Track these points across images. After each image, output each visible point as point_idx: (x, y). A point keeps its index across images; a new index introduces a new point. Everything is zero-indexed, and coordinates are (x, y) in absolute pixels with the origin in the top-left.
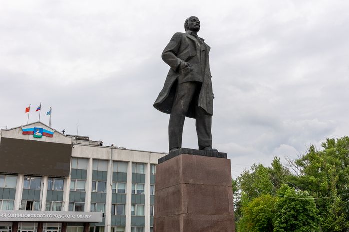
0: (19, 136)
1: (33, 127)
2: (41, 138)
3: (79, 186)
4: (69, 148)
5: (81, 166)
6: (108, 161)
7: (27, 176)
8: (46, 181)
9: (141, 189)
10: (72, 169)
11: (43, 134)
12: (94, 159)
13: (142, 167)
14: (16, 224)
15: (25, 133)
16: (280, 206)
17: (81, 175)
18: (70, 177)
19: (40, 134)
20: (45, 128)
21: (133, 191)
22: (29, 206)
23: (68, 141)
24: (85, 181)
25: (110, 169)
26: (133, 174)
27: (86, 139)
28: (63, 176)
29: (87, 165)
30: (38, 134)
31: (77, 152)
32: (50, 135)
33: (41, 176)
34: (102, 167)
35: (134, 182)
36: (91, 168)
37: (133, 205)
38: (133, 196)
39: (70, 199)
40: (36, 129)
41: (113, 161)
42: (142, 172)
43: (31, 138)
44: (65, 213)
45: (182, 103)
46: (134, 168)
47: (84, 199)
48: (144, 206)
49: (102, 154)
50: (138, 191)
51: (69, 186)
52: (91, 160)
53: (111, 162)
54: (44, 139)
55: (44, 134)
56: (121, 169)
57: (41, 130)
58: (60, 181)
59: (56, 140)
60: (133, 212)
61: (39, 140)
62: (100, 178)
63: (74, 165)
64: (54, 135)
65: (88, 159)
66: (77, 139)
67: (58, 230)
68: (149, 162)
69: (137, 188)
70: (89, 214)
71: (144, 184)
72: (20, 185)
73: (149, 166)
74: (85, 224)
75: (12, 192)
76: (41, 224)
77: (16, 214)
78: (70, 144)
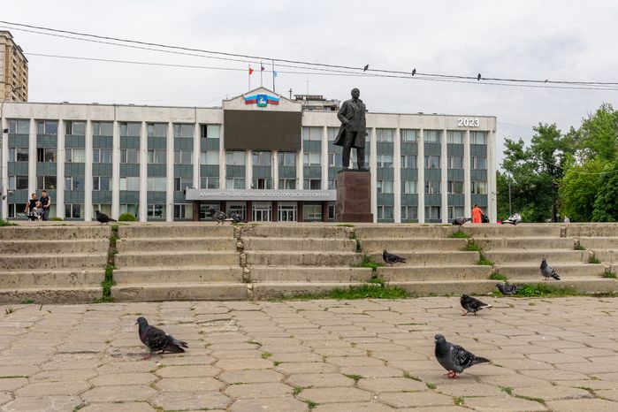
0: (242, 106)
1: (255, 94)
2: (265, 106)
3: (313, 160)
4: (298, 116)
5: (314, 136)
7: (255, 151)
8: (276, 156)
9: (388, 161)
10: (304, 140)
11: (268, 102)
12: (328, 127)
13: (389, 132)
14: (249, 203)
15: (248, 102)
17: (315, 147)
18: (302, 150)
19: (265, 102)
20: (268, 94)
21: (379, 164)
22: (260, 184)
23: (297, 108)
24: (321, 154)
26: (378, 143)
27: (319, 98)
28: (294, 149)
29: (321, 135)
30: (262, 102)
31: (309, 119)
32: (275, 102)
33: (270, 151)
35: (380, 152)
36: (325, 138)
37: (379, 181)
38: (379, 170)
39: (304, 177)
40: (259, 97)
42: (389, 140)
43: (254, 107)
44: (300, 191)
46: (378, 136)
47: (320, 174)
48: (393, 181)
50: (385, 163)
51: (302, 160)
52: (325, 129)
54: (270, 108)
57: (265, 97)
58: (291, 156)
59: (284, 107)
60: (379, 190)
61: (264, 109)
63: (305, 136)
64: (280, 102)
65: (322, 128)
66: (307, 99)
67: (294, 210)
68: (399, 126)
69: (384, 160)
70: (327, 192)
71: (392, 156)
72: (249, 161)
73: (398, 132)
74: (323, 204)
75: (242, 169)
76: (275, 203)
77: (249, 193)
78: (299, 110)
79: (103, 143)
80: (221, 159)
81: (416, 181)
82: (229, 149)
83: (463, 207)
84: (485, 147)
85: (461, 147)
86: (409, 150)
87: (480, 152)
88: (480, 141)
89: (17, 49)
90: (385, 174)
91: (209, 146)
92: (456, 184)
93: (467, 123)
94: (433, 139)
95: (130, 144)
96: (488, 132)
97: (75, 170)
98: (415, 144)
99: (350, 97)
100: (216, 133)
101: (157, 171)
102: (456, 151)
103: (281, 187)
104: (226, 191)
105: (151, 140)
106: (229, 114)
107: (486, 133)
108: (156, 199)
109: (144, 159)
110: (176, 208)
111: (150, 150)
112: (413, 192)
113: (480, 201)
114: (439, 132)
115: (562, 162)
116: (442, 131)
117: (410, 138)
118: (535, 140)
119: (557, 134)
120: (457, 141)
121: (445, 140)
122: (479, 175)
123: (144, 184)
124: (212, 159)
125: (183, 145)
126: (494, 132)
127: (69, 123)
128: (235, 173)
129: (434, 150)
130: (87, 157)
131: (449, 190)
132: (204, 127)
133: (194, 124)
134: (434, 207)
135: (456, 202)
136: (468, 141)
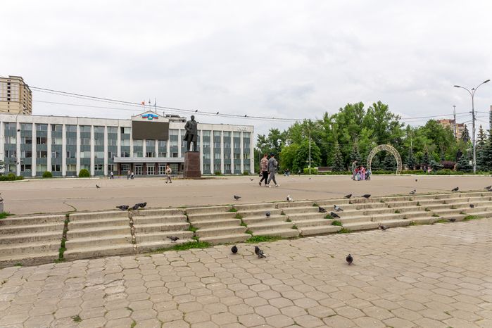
0: (140, 119)
3: (174, 144)
4: (168, 124)
5: (175, 133)
7: (147, 140)
8: (157, 142)
9: (208, 144)
10: (170, 135)
12: (181, 130)
13: (208, 132)
14: (144, 164)
15: (144, 117)
16: (298, 152)
17: (175, 138)
18: (169, 140)
19: (152, 118)
21: (204, 146)
22: (149, 154)
23: (166, 120)
24: (178, 141)
26: (203, 137)
28: (166, 139)
29: (178, 133)
30: (150, 117)
31: (172, 125)
32: (157, 118)
33: (154, 140)
35: (204, 141)
37: (204, 153)
38: (204, 149)
39: (170, 151)
40: (149, 115)
42: (208, 135)
43: (147, 120)
44: (168, 158)
45: (189, 139)
46: (203, 133)
47: (177, 151)
48: (210, 154)
51: (169, 144)
54: (154, 120)
55: (154, 117)
57: (152, 115)
58: (165, 142)
59: (160, 120)
60: (204, 157)
63: (170, 133)
65: (178, 130)
66: (171, 117)
68: (212, 129)
70: (181, 158)
71: (210, 142)
72: (144, 144)
73: (212, 132)
74: (179, 164)
75: (141, 148)
76: (157, 164)
77: (144, 159)
78: (168, 121)
79: (72, 135)
80: (131, 144)
81: (220, 153)
82: (135, 139)
83: (240, 165)
84: (249, 139)
85: (239, 139)
86: (217, 140)
87: (247, 141)
88: (247, 136)
89: (25, 86)
90: (207, 150)
91: (125, 137)
92: (237, 155)
93: (242, 129)
94: (227, 135)
95: (86, 136)
97: (57, 150)
98: (220, 137)
99: (190, 119)
100: (128, 132)
101: (99, 148)
102: (237, 140)
103: (159, 156)
104: (133, 158)
105: (96, 134)
106: (134, 123)
107: (249, 133)
108: (98, 162)
109: (93, 143)
110: (109, 166)
111: (96, 139)
112: (219, 158)
113: (247, 163)
114: (230, 132)
115: (281, 144)
117: (217, 134)
118: (270, 135)
119: (279, 133)
120: (237, 136)
121: (232, 136)
122: (247, 152)
123: (92, 154)
124: (126, 144)
125: (112, 137)
126: (253, 132)
127: (53, 126)
128: (138, 150)
129: (227, 140)
130: (63, 142)
131: (234, 157)
132: (122, 129)
133: (117, 127)
134: (228, 164)
135: (237, 163)
136: (242, 136)
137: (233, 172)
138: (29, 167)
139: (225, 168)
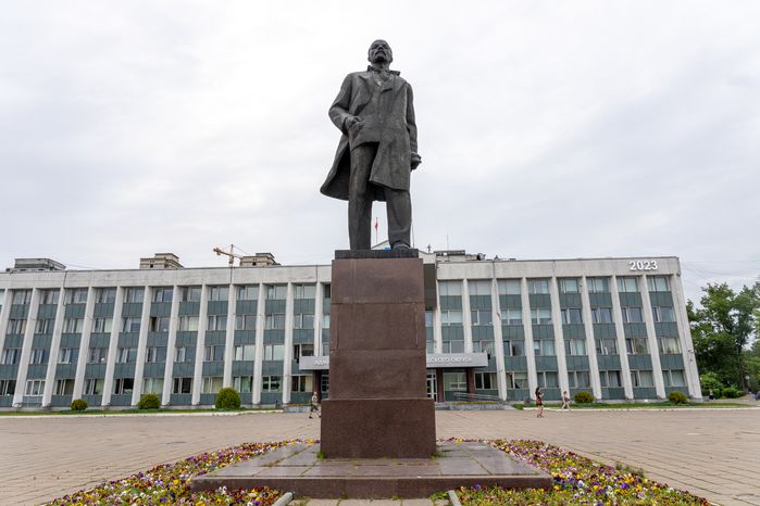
1: (383, 247)
3: (452, 318)
4: (431, 268)
5: (452, 291)
6: (490, 280)
9: (547, 317)
10: (441, 297)
12: (468, 280)
13: (544, 283)
17: (454, 304)
18: (439, 307)
21: (534, 321)
23: (431, 260)
24: (462, 311)
25: (495, 292)
26: (531, 296)
27: (461, 254)
28: (430, 307)
29: (461, 289)
31: (444, 272)
34: (482, 290)
35: (534, 307)
36: (466, 292)
37: (536, 340)
38: (535, 327)
39: (443, 338)
41: (498, 280)
42: (545, 292)
44: (439, 356)
46: (530, 287)
47: (462, 336)
48: (553, 341)
49: (479, 271)
50: (541, 320)
51: (439, 320)
52: (465, 282)
53: (494, 281)
56: (511, 290)
58: (428, 314)
60: (537, 352)
62: (481, 305)
63: (441, 291)
65: (461, 280)
66: (448, 255)
67: (432, 379)
68: (554, 275)
69: (541, 315)
70: (470, 356)
71: (550, 310)
73: (554, 281)
74: (468, 370)
78: (433, 262)
81: (584, 340)
83: (651, 372)
84: (669, 294)
85: (638, 295)
86: (571, 303)
87: (663, 301)
88: (661, 287)
90: (543, 332)
92: (636, 338)
93: (642, 267)
94: (599, 287)
95: (246, 310)
96: (670, 276)
97: (186, 340)
98: (578, 295)
101: (273, 337)
102: (631, 302)
105: (269, 303)
107: (668, 277)
108: (271, 370)
109: (261, 324)
110: (295, 379)
111: (268, 315)
112: (581, 353)
113: (673, 366)
114: (606, 279)
115: (741, 321)
116: (610, 277)
117: (570, 287)
119: (730, 294)
120: (631, 288)
121: (615, 288)
122: (667, 330)
123: (257, 353)
125: (304, 308)
126: (678, 275)
129: (601, 302)
130: (200, 325)
131: (630, 349)
132: (327, 287)
133: (314, 284)
134: (611, 371)
135: (641, 365)
136: (645, 288)
137: (629, 394)
138: (129, 384)
139: (603, 383)
